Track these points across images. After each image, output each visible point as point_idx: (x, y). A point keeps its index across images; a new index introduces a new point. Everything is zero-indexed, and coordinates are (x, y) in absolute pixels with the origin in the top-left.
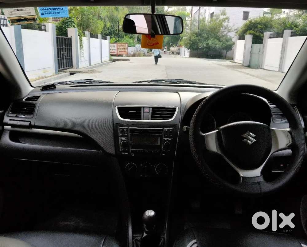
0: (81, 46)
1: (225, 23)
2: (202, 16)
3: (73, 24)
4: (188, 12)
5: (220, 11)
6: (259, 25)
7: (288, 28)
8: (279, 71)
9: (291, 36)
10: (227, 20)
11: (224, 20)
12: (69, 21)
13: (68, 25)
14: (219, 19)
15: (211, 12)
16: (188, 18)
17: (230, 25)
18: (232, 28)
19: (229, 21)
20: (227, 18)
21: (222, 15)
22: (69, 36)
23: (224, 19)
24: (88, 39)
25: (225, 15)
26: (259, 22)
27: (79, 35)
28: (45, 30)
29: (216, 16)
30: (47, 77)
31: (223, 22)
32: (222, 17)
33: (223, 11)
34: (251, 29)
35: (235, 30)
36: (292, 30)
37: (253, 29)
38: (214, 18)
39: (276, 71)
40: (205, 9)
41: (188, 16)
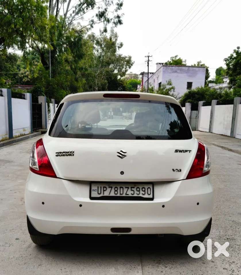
0: (49, 111)
1: (171, 92)
2: (151, 85)
3: (42, 93)
4: (139, 79)
5: (166, 81)
6: (196, 95)
7: (215, 99)
8: (209, 132)
9: (217, 104)
10: (172, 90)
11: (170, 90)
12: (39, 91)
13: (38, 94)
14: (166, 88)
15: (159, 82)
16: (139, 86)
17: (175, 93)
18: (177, 96)
19: (175, 90)
20: (172, 88)
21: (168, 85)
22: (40, 103)
23: (170, 88)
24: (54, 105)
25: (171, 85)
26: (197, 93)
27: (47, 102)
28: (24, 99)
29: (163, 86)
30: (26, 135)
31: (169, 91)
32: (168, 87)
33: (169, 81)
34: (190, 99)
35: (179, 98)
36: (218, 100)
37: (192, 98)
38: (162, 87)
39: (207, 132)
40: (154, 79)
41: (140, 84)
